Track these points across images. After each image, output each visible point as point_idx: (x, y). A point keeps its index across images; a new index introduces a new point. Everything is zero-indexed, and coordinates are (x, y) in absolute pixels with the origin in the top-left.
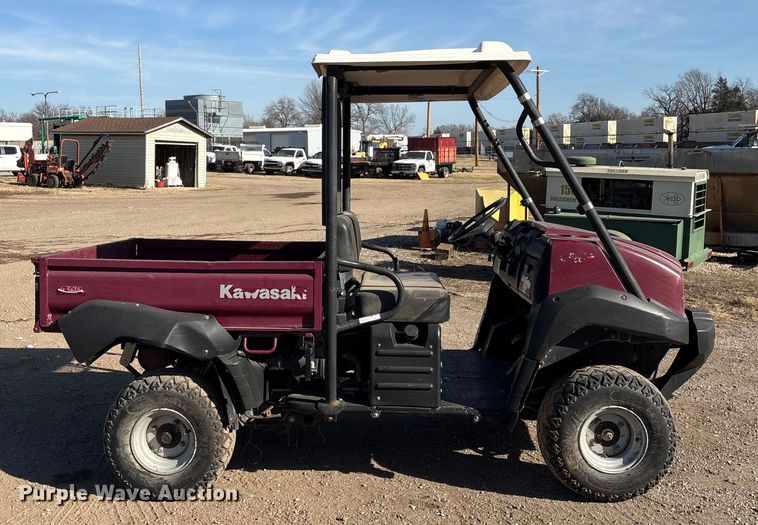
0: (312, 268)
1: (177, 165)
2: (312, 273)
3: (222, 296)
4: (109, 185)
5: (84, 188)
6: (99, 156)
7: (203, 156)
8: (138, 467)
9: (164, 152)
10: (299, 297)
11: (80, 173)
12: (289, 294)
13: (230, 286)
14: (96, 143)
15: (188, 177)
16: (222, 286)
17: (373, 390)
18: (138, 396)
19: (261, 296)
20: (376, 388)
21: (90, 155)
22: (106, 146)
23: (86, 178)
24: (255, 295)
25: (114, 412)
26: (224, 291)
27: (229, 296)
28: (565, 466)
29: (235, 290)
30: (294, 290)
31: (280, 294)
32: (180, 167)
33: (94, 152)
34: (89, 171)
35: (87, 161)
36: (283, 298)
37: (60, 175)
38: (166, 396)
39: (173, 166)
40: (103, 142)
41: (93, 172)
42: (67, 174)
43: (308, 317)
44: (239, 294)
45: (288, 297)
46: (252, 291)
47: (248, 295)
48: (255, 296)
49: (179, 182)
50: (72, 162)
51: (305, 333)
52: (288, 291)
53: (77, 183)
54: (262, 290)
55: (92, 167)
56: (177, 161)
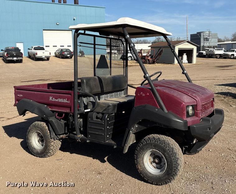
0: (71, 93)
1: (186, 56)
2: (70, 94)
3: (50, 100)
4: (164, 63)
5: (156, 64)
6: (160, 54)
7: (195, 54)
8: (33, 147)
9: (181, 52)
10: (68, 102)
11: (155, 59)
12: (65, 101)
13: (52, 97)
14: (159, 50)
15: (190, 60)
17: (88, 134)
19: (59, 101)
20: (88, 133)
21: (158, 54)
22: (162, 51)
23: (156, 61)
24: (57, 100)
25: (28, 130)
26: (51, 98)
27: (52, 100)
28: (138, 169)
31: (63, 100)
32: (187, 57)
33: (159, 53)
34: (157, 59)
35: (156, 56)
37: (149, 60)
39: (185, 57)
40: (161, 49)
41: (158, 59)
42: (151, 60)
44: (54, 100)
46: (57, 99)
47: (56, 100)
49: (187, 62)
50: (153, 56)
51: (70, 113)
53: (153, 62)
54: (59, 99)
55: (158, 58)
56: (186, 55)
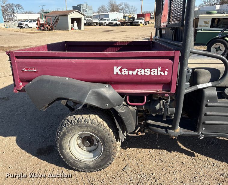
0: (172, 55)
3: (115, 73)
4: (60, 30)
5: (54, 31)
6: (56, 22)
7: (83, 22)
9: (73, 20)
10: (163, 74)
11: (52, 26)
12: (156, 72)
13: (120, 68)
14: (55, 18)
15: (79, 27)
16: (115, 67)
17: (201, 124)
18: (71, 126)
19: (139, 73)
21: (54, 22)
22: (58, 19)
23: (54, 28)
25: (60, 133)
26: (116, 70)
27: (119, 73)
29: (123, 70)
30: (159, 69)
31: (151, 71)
32: (77, 24)
33: (55, 21)
34: (54, 26)
35: (53, 23)
36: (152, 74)
37: (47, 27)
38: (86, 126)
39: (75, 24)
40: (57, 18)
41: (55, 26)
42: (49, 27)
43: (167, 85)
44: (125, 72)
45: (156, 74)
46: (133, 70)
47: (131, 73)
48: (135, 73)
49: (77, 28)
50: (50, 24)
52: (156, 70)
53: (52, 29)
54: (139, 70)
55: (55, 25)
56: (76, 22)
